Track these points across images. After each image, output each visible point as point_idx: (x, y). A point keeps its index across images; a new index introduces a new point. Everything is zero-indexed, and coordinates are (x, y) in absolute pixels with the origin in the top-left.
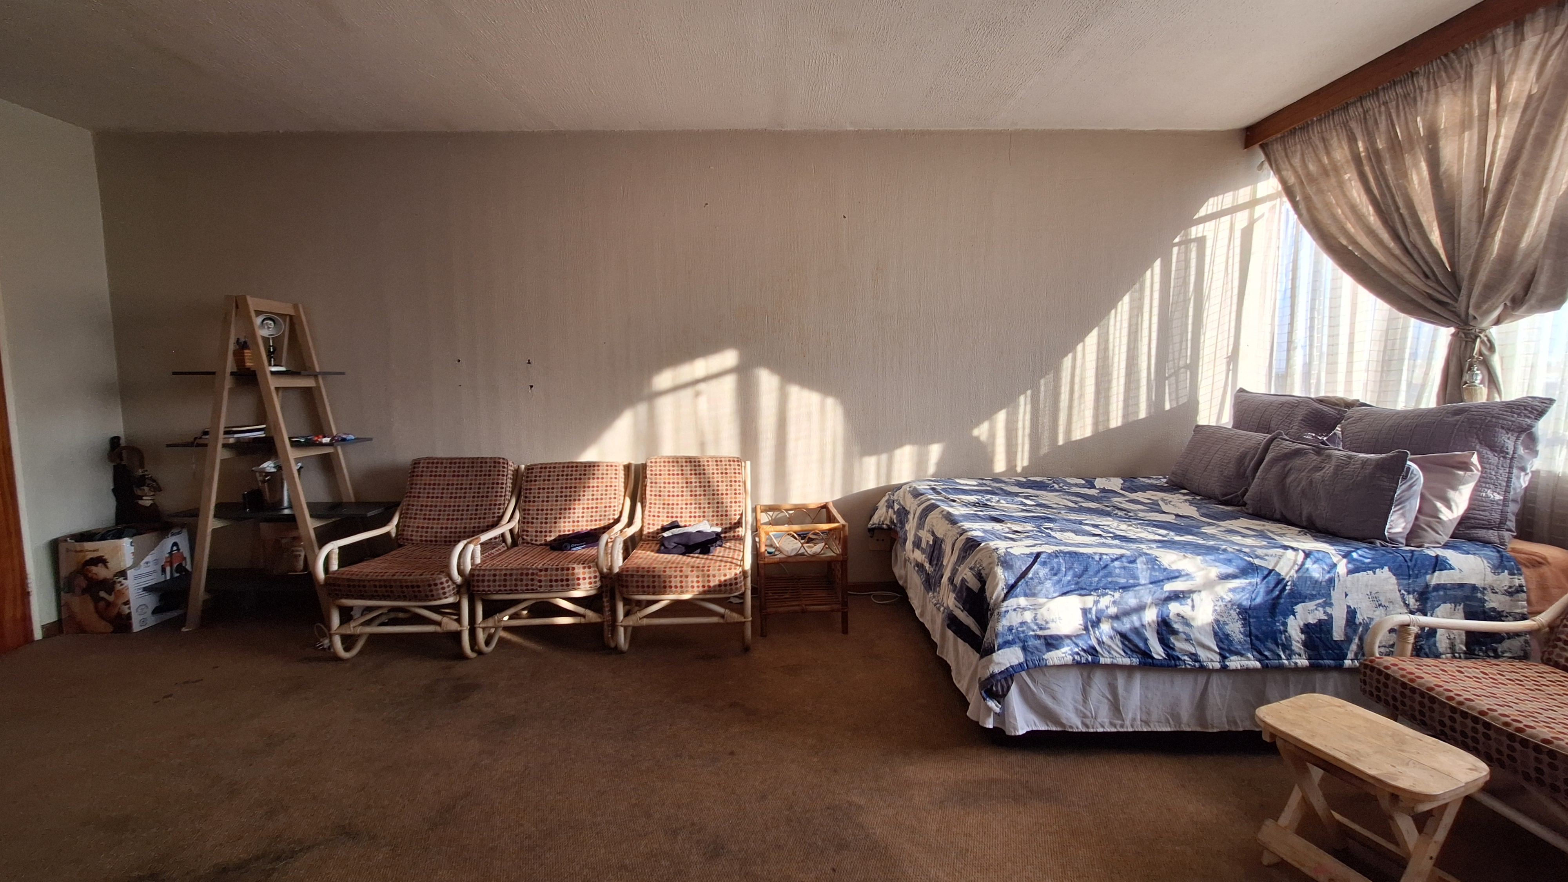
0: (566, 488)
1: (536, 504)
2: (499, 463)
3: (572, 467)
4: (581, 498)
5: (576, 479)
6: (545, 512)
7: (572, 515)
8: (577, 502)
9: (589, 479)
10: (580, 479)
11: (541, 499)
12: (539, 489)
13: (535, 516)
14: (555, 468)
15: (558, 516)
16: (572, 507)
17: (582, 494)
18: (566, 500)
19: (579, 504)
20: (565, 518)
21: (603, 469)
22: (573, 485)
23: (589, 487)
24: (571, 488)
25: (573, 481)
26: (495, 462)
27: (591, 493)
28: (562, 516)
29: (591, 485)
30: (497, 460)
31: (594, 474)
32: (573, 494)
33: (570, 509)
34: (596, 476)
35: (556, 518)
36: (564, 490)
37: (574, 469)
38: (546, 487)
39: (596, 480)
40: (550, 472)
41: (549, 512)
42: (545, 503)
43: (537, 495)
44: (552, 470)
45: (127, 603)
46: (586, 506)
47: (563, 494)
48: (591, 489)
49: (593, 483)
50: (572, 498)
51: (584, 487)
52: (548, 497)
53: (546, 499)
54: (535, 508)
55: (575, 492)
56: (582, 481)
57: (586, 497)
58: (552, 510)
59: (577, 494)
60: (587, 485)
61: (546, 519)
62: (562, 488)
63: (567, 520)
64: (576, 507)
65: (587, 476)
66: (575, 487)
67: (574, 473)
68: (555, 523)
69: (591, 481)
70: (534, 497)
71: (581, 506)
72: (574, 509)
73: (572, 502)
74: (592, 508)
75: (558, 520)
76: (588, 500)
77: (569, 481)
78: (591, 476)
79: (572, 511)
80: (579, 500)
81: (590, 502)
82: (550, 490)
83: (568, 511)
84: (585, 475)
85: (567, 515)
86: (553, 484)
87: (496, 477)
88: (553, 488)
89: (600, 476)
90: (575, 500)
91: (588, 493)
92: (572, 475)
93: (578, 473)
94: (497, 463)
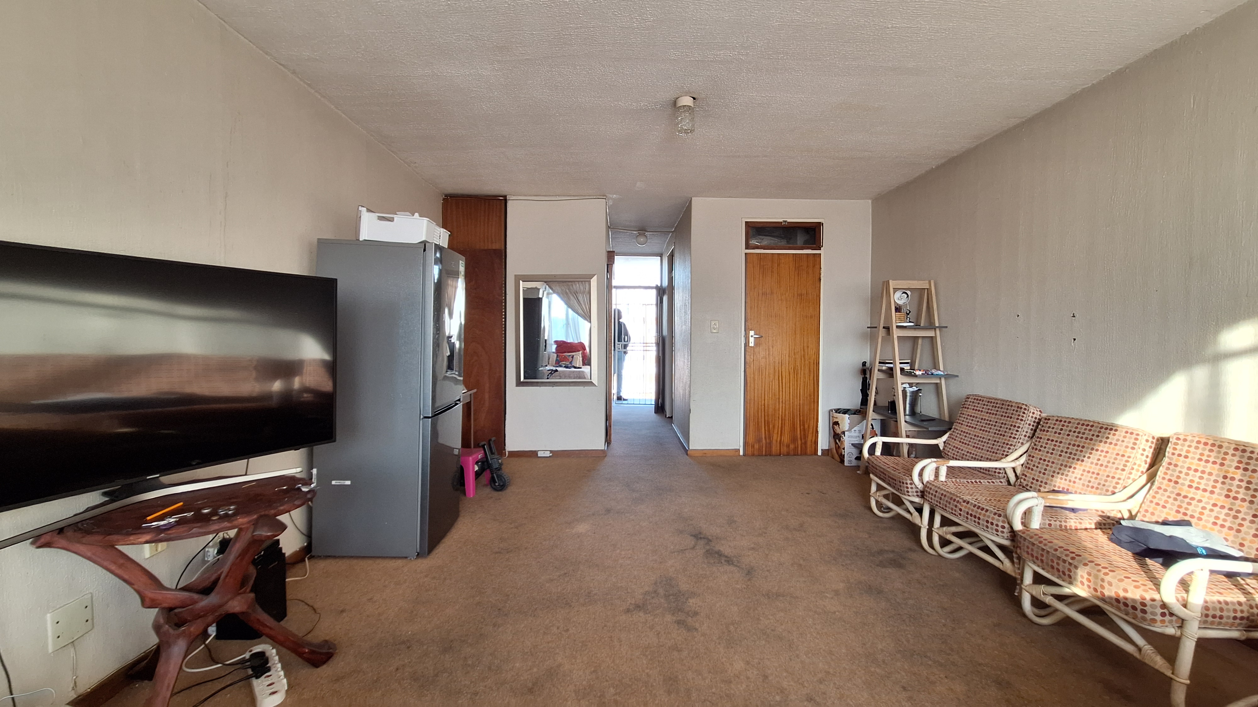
0: (1074, 445)
1: (1041, 453)
2: (1021, 408)
3: (1088, 425)
4: (1085, 459)
5: (1086, 439)
6: (1046, 463)
7: (1070, 474)
8: (1079, 462)
9: (1101, 441)
10: (1091, 440)
11: (1046, 450)
12: (1048, 440)
13: (1036, 464)
14: (1070, 422)
15: (1057, 471)
16: (1073, 466)
17: (1087, 455)
18: (1069, 458)
19: (1081, 465)
20: (1063, 474)
21: (1120, 434)
22: (1081, 445)
23: (1097, 450)
24: (1078, 446)
25: (1084, 440)
26: (1018, 407)
27: (1097, 457)
28: (1061, 472)
29: (1100, 449)
30: (1020, 406)
31: (1108, 438)
32: (1078, 453)
33: (1070, 467)
34: (1108, 441)
35: (1054, 472)
36: (1071, 447)
37: (1089, 428)
38: (1055, 439)
39: (1107, 445)
40: (1063, 426)
41: (1050, 464)
42: (1049, 455)
43: (1044, 445)
44: (1066, 424)
45: (844, 449)
46: (1087, 469)
47: (1069, 451)
48: (1099, 453)
49: (1102, 447)
50: (1076, 457)
51: (1092, 449)
52: (1053, 450)
53: (1051, 451)
54: (1039, 457)
55: (1081, 451)
56: (1092, 442)
57: (1090, 460)
58: (1053, 463)
59: (1083, 454)
60: (1096, 448)
61: (1046, 470)
62: (1070, 444)
63: (1064, 477)
64: (1077, 467)
65: (1099, 439)
66: (1083, 447)
67: (1087, 432)
68: (1053, 476)
69: (1102, 444)
70: (1041, 446)
71: (1082, 468)
72: (1075, 468)
73: (1075, 461)
74: (1093, 473)
75: (1055, 475)
76: (1092, 463)
77: (1079, 439)
78: (1104, 440)
79: (1072, 470)
80: (1083, 461)
81: (1093, 466)
82: (1058, 444)
83: (1068, 469)
84: (1098, 436)
85: (1066, 473)
86: (1063, 438)
87: (1015, 420)
88: (1061, 442)
89: (1114, 442)
90: (1078, 460)
91: (1095, 455)
92: (1084, 433)
93: (1092, 433)
94: (1020, 408)
